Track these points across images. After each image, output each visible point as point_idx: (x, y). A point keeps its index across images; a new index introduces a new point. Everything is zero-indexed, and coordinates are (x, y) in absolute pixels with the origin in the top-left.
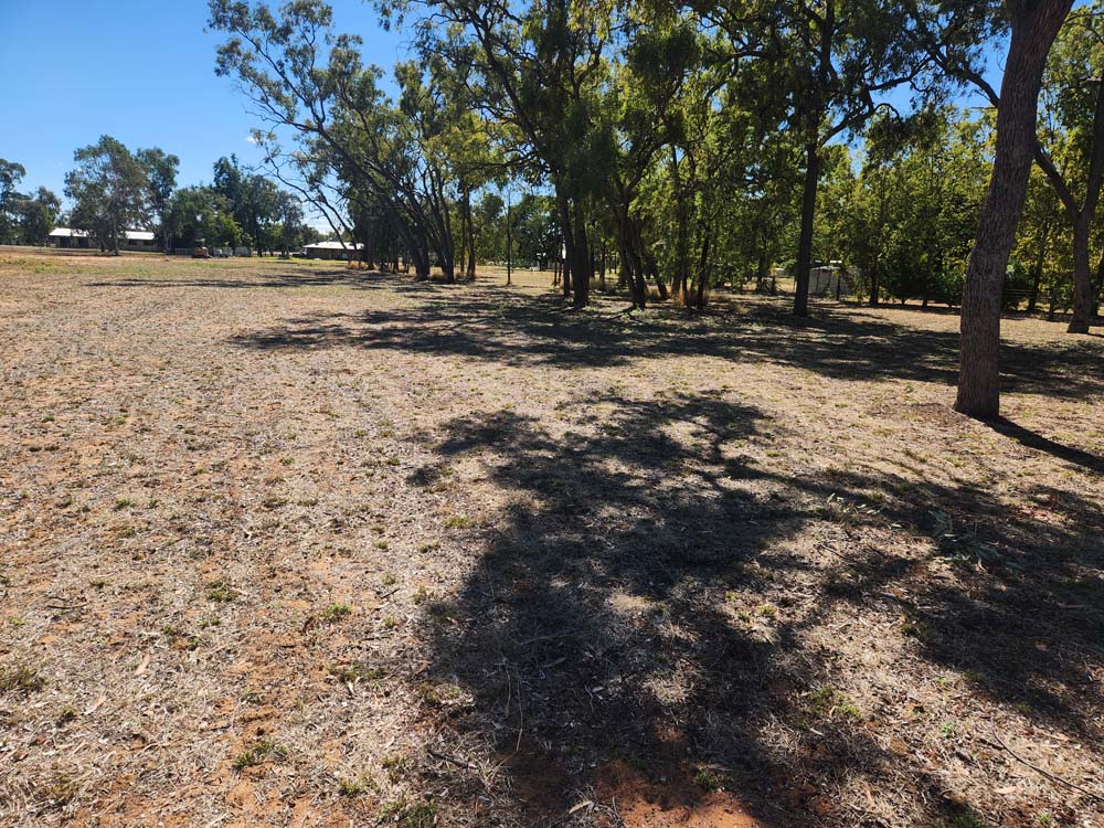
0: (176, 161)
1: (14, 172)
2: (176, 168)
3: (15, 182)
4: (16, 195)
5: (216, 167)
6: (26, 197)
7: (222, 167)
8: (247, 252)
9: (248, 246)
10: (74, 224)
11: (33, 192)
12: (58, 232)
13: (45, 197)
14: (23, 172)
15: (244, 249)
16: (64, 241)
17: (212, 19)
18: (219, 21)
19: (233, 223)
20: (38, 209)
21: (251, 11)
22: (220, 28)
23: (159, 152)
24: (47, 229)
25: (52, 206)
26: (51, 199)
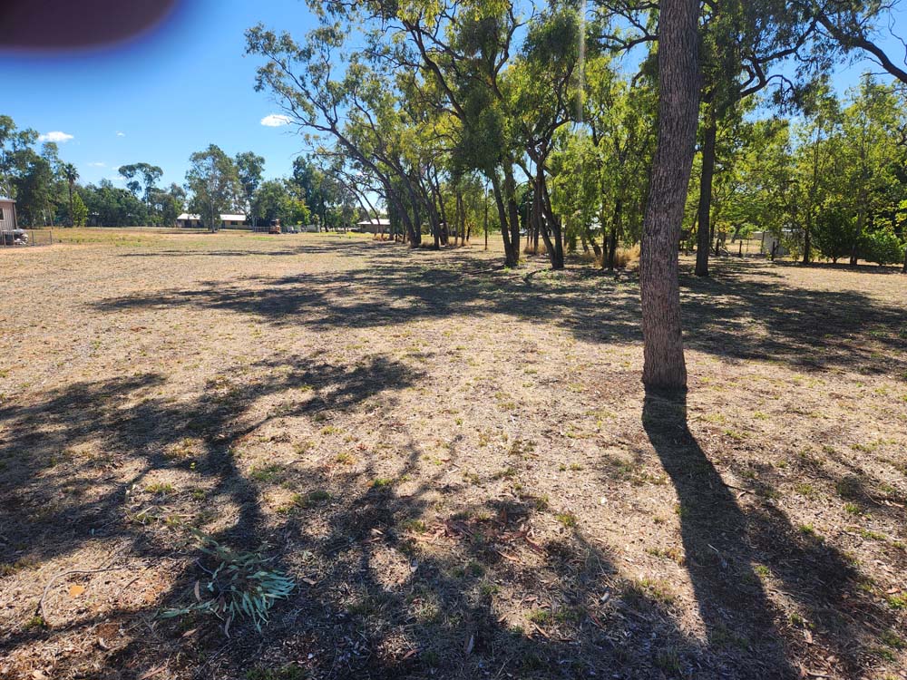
0: (262, 160)
1: (156, 173)
2: (263, 166)
3: (156, 180)
4: (156, 190)
5: (295, 164)
6: (163, 192)
7: (299, 164)
8: (315, 229)
9: (316, 223)
10: (192, 211)
11: (167, 187)
12: (184, 216)
13: (175, 191)
14: (161, 172)
15: (313, 227)
16: (187, 223)
17: (249, 47)
18: (254, 47)
19: (304, 207)
20: (170, 200)
21: (277, 38)
22: (254, 52)
23: (252, 155)
24: (176, 215)
25: (180, 197)
26: (180, 192)
